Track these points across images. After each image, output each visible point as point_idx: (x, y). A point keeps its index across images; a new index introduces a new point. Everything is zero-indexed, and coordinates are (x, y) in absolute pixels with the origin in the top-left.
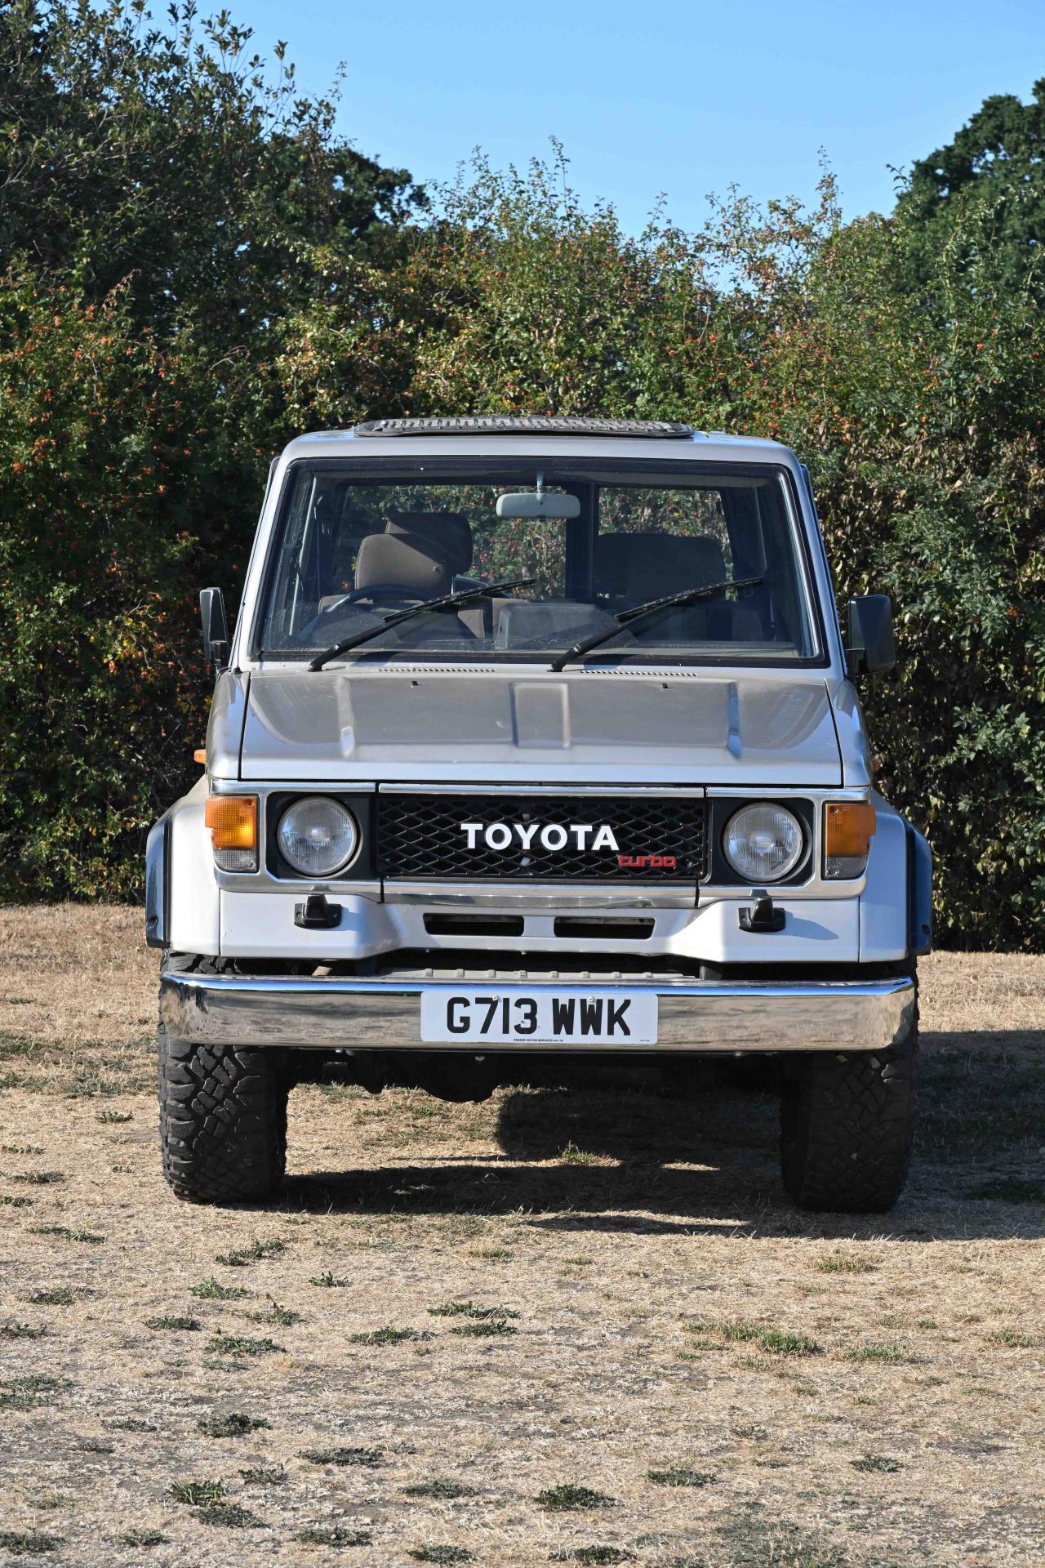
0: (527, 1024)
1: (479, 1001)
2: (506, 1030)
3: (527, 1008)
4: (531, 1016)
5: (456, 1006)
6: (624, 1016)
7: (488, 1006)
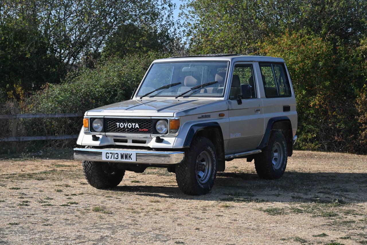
0: (117, 157)
1: (110, 153)
2: (114, 158)
3: (117, 155)
4: (118, 156)
5: (107, 154)
6: (131, 156)
7: (111, 154)
